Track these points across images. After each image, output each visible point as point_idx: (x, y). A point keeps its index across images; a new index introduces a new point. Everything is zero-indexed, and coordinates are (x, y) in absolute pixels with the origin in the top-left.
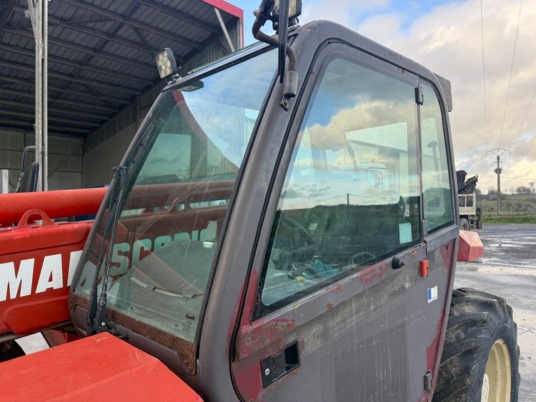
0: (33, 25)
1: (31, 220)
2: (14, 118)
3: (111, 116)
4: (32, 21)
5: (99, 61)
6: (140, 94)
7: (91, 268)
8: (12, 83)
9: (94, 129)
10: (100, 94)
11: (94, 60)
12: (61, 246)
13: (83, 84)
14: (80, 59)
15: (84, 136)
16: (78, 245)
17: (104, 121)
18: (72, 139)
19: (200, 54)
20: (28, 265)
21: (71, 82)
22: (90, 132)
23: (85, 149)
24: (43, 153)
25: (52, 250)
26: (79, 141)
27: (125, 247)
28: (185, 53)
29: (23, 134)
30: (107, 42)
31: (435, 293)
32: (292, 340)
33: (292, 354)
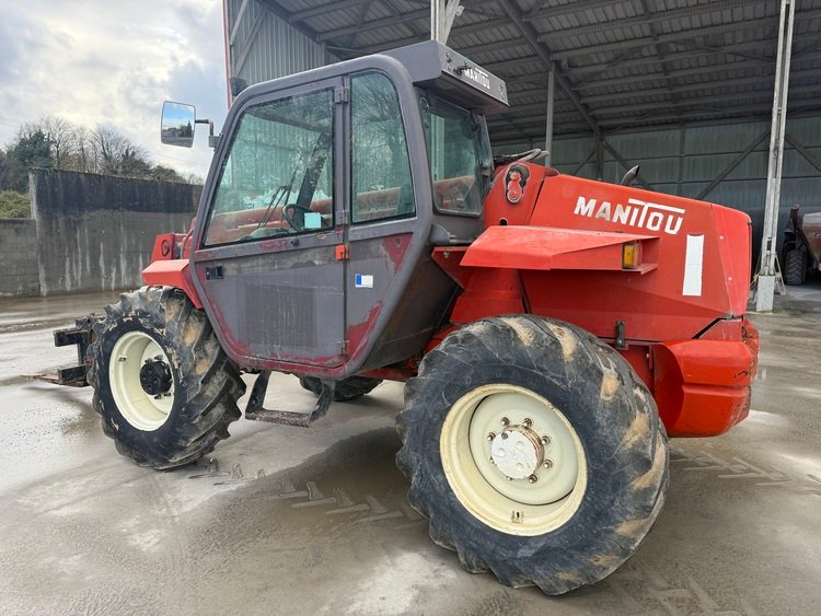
31: (367, 281)
32: (220, 264)
33: (220, 271)
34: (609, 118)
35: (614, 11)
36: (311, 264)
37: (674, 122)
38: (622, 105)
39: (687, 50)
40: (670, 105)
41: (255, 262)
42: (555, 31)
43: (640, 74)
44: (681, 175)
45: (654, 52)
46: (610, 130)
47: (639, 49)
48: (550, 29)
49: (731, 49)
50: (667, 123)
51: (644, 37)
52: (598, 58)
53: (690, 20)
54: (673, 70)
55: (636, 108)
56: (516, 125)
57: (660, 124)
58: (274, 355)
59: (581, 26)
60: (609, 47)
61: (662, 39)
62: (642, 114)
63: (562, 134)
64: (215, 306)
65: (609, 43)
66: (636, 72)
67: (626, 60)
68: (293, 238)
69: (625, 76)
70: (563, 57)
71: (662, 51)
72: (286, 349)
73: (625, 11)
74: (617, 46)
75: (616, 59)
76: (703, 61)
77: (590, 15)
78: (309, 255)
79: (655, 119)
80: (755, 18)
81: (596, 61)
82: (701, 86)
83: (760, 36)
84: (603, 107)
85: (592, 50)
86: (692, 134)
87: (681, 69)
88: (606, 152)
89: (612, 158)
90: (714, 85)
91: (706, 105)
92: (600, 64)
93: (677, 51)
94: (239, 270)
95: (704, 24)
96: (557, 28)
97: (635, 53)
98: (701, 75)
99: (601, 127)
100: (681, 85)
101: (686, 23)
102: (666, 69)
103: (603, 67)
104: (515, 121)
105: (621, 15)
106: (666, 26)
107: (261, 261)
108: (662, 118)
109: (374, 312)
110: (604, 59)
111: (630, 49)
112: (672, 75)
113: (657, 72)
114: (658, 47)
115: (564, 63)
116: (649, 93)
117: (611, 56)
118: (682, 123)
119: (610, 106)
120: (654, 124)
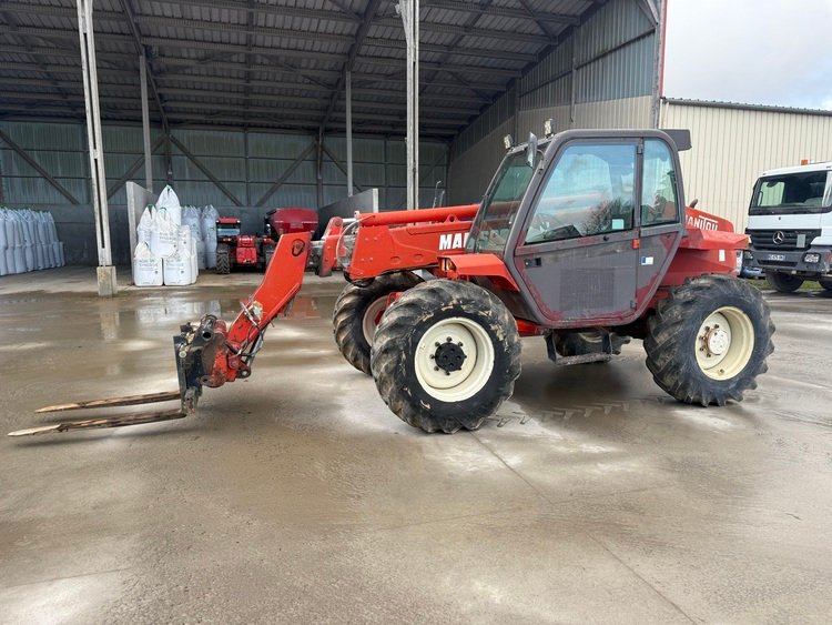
0: (404, 22)
1: (452, 220)
2: (375, 123)
3: (483, 108)
4: (404, 18)
5: (470, 41)
6: (520, 76)
7: (472, 240)
8: (375, 82)
9: (461, 128)
10: (470, 82)
11: (465, 39)
12: (462, 230)
13: (450, 73)
14: (447, 41)
15: (450, 138)
16: (467, 230)
17: (475, 117)
18: (436, 145)
19: (603, 8)
20: (450, 236)
21: (437, 72)
22: (456, 132)
23: (450, 156)
24: (414, 169)
25: (458, 231)
26: (444, 146)
27: (487, 233)
28: (582, 11)
29: (383, 142)
30: (480, 15)
31: (649, 261)
32: (538, 257)
33: (538, 262)
35: (220, 14)
36: (615, 252)
37: (237, 125)
38: (196, 102)
39: (270, 65)
40: (241, 109)
41: (569, 253)
42: (154, 15)
43: (222, 77)
44: (247, 175)
45: (242, 60)
46: (176, 123)
47: (230, 54)
48: (149, 11)
49: (303, 72)
50: (231, 125)
51: (238, 44)
52: (188, 52)
53: (281, 41)
55: (209, 107)
56: (69, 102)
57: (225, 125)
58: (583, 316)
59: (182, 18)
60: (205, 45)
61: (255, 51)
62: (212, 114)
63: (122, 120)
64: (531, 288)
65: (204, 41)
66: (219, 73)
67: (217, 61)
68: (602, 236)
69: (208, 75)
70: (155, 44)
71: (249, 61)
72: (593, 311)
73: (229, 17)
74: (212, 46)
75: (206, 59)
76: (279, 78)
77: (196, 12)
78: (613, 247)
79: (222, 120)
80: (327, 52)
81: (185, 55)
82: (271, 98)
83: (326, 67)
84: (176, 100)
85: (186, 44)
86: (254, 138)
87: (260, 80)
88: (173, 145)
89: (181, 153)
90: (281, 99)
91: (270, 114)
92: (189, 58)
93: (261, 64)
94: (556, 260)
95: (291, 47)
96: (156, 13)
97: (224, 57)
98: (273, 88)
99: (170, 120)
100: (255, 94)
101: (276, 42)
102: (249, 77)
103: (191, 63)
104: (70, 98)
105: (224, 19)
106: (259, 39)
107: (575, 252)
108: (229, 120)
109: (654, 279)
110: (193, 55)
111: (222, 53)
112: (252, 83)
114: (248, 56)
115: (155, 49)
116: (226, 95)
117: (201, 54)
118: (245, 127)
119: (182, 101)
120: (219, 124)
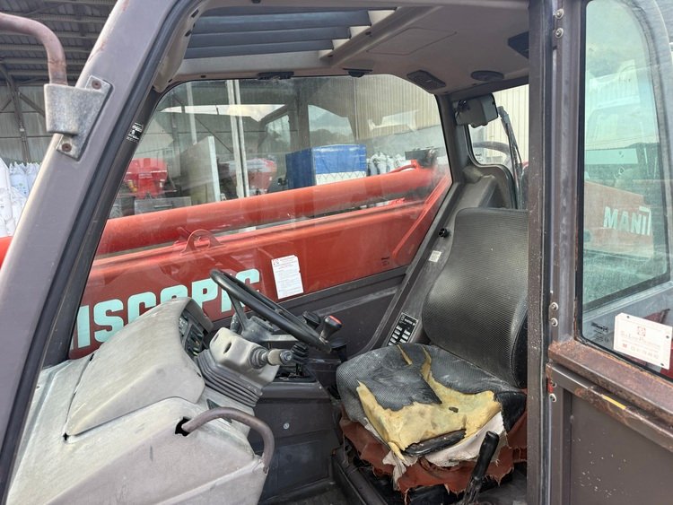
34: (21, 68)
45: (71, 11)
46: (23, 81)
54: (89, 32)
88: (23, 103)
99: (13, 77)
113: (72, 31)
